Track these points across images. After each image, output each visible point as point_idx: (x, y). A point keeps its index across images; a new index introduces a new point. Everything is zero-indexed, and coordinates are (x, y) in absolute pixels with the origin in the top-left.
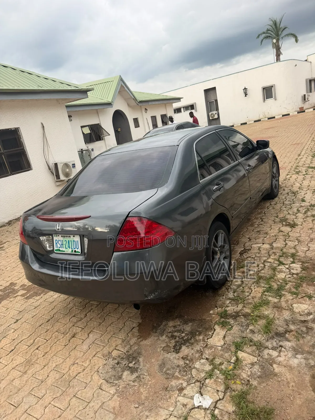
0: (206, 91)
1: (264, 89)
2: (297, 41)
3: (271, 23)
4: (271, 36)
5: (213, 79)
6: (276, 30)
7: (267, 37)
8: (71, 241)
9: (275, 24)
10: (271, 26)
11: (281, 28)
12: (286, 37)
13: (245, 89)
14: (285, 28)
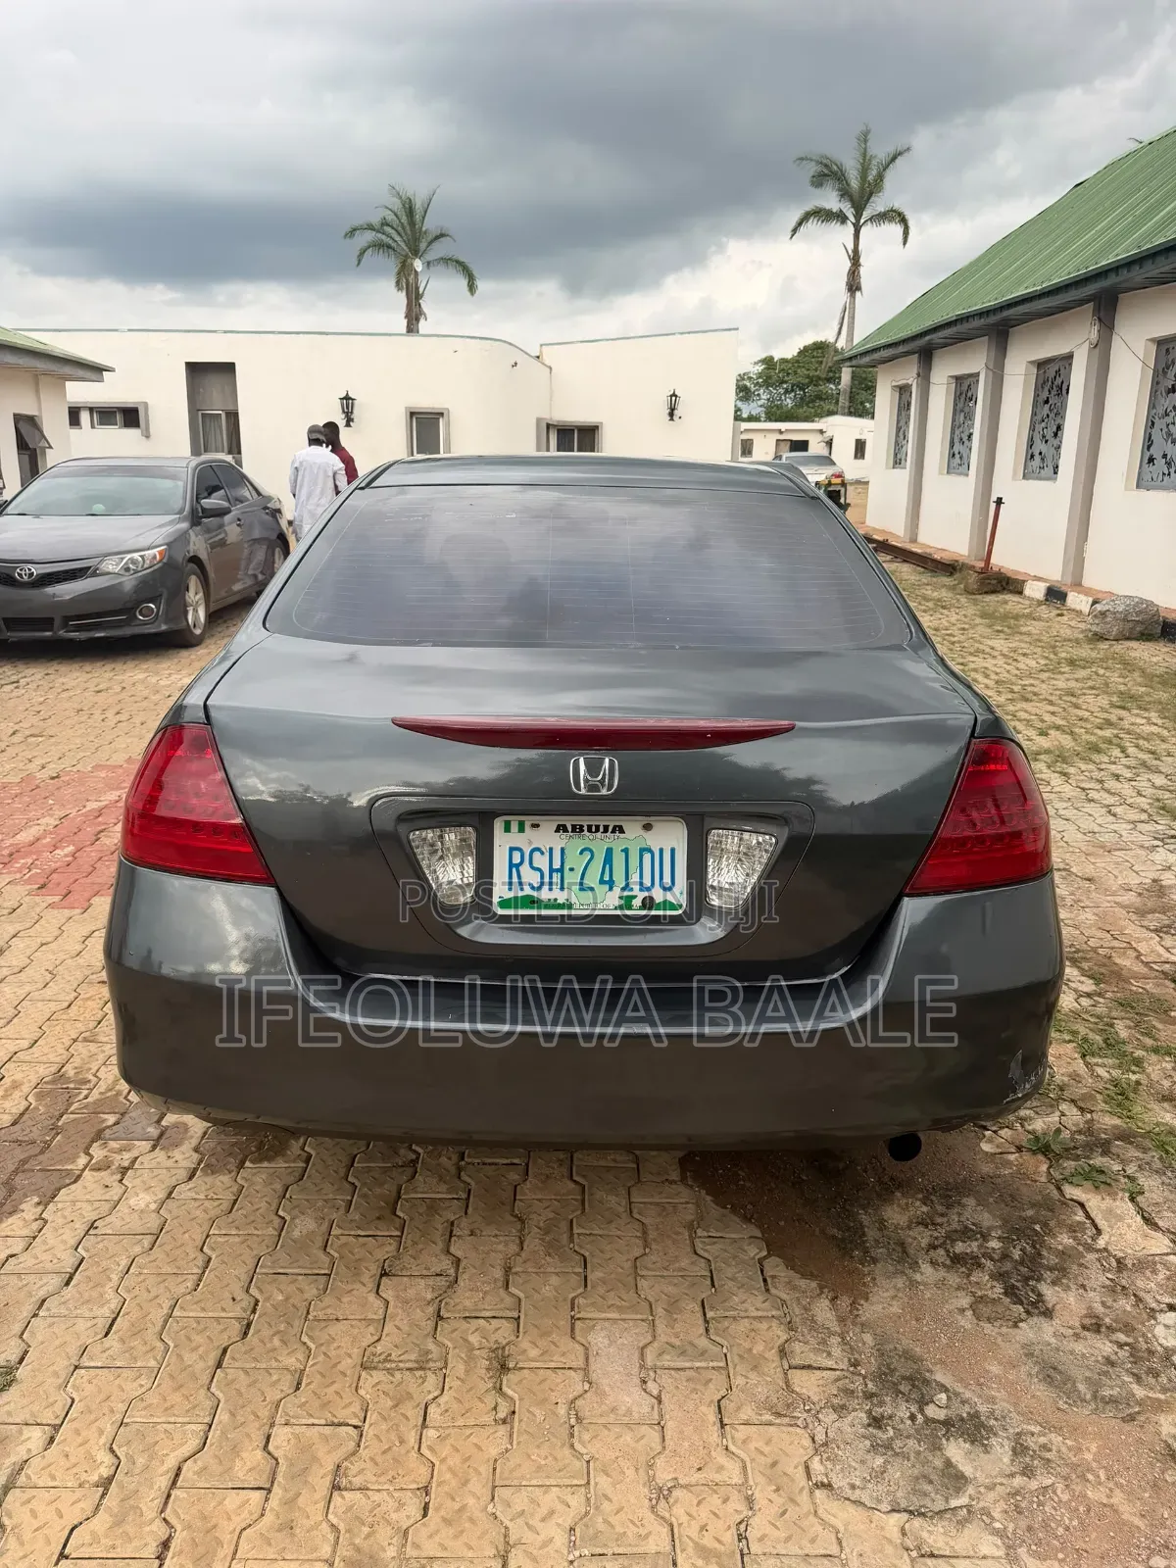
0: (195, 370)
1: (412, 414)
2: (472, 288)
3: (396, 204)
4: (394, 245)
5: (225, 332)
6: (409, 232)
7: (379, 246)
8: (626, 851)
9: (410, 211)
10: (396, 215)
11: (425, 233)
12: (441, 268)
13: (347, 398)
14: (442, 235)
